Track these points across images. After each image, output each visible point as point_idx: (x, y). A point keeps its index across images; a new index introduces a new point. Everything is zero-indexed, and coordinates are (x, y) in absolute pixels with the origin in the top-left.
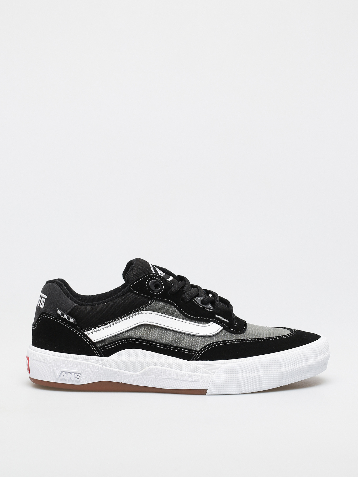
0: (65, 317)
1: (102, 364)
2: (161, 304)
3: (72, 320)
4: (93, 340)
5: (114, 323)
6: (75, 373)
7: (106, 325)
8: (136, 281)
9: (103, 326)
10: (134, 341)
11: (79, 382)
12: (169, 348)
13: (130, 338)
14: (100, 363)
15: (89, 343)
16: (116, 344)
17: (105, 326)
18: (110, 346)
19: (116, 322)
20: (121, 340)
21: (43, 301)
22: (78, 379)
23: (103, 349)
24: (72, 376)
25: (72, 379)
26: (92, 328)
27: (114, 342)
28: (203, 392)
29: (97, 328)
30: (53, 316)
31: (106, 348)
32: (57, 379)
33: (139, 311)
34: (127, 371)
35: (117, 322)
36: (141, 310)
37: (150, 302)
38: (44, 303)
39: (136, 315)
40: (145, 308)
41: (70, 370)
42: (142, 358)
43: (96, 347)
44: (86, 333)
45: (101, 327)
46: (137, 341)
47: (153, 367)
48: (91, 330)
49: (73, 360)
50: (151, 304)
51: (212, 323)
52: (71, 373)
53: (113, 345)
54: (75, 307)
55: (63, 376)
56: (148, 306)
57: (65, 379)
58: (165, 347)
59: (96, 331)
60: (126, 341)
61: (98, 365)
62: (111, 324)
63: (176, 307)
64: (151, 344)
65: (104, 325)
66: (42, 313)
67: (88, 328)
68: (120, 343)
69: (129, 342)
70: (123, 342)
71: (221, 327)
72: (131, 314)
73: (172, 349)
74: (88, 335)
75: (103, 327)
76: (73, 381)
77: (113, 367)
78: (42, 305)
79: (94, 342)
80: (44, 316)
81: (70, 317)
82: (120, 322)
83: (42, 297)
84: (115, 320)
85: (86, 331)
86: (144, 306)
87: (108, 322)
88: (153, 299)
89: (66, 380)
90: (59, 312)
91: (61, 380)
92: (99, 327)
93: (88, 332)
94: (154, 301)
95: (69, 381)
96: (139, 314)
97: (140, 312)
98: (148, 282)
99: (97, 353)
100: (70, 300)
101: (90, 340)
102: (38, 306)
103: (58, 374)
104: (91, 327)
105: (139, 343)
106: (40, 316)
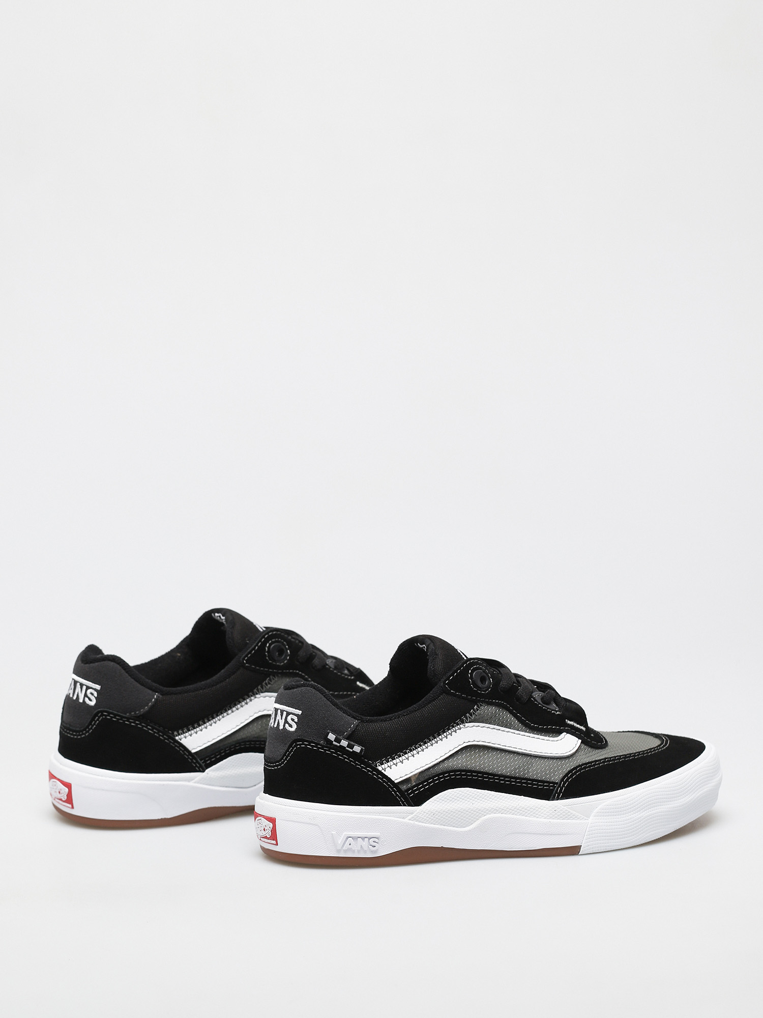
0: (344, 743)
1: (413, 818)
2: (492, 709)
3: (357, 749)
4: (393, 780)
5: (424, 747)
6: (370, 838)
7: (412, 752)
8: (452, 675)
9: (406, 753)
10: (458, 775)
11: (376, 852)
12: (513, 782)
13: (452, 771)
14: (410, 817)
15: (388, 785)
16: (431, 782)
17: (409, 754)
18: (421, 788)
19: (426, 745)
20: (438, 775)
21: (293, 720)
22: (375, 847)
23: (411, 793)
24: (365, 844)
25: (365, 848)
26: (389, 758)
27: (427, 780)
28: (573, 851)
29: (397, 758)
30: (317, 744)
31: (416, 790)
32: (339, 851)
33: (461, 724)
34: (450, 826)
35: (428, 745)
36: (463, 722)
37: (475, 707)
38: (295, 722)
39: (457, 731)
40: (469, 717)
41: (360, 833)
42: (473, 802)
43: (399, 790)
44: (380, 768)
45: (403, 755)
46: (464, 775)
47: (493, 815)
48: (388, 762)
49: (363, 816)
50: (477, 710)
51: (565, 733)
52: (363, 838)
53: (426, 785)
54: (357, 726)
55: (350, 845)
56: (474, 713)
57: (353, 849)
58: (508, 781)
59: (397, 764)
60: (447, 776)
61: (406, 820)
62: (419, 749)
63: (511, 712)
64: (486, 778)
65: (409, 752)
66: (296, 741)
67: (381, 760)
68: (436, 780)
69: (450, 777)
70: (442, 778)
71: (578, 739)
72: (449, 729)
73: (519, 782)
74: (383, 771)
75: (406, 755)
76: (365, 852)
77: (430, 822)
78: (291, 726)
79: (396, 782)
80: (300, 745)
81: (352, 743)
82: (432, 745)
83: (288, 714)
84: (425, 743)
85: (379, 766)
86: (468, 715)
88: (479, 701)
89: (354, 851)
90: (331, 737)
91: (345, 851)
92: (400, 756)
93: (383, 766)
94: (481, 705)
95: (359, 852)
96: (460, 729)
97: (461, 726)
98: (471, 674)
99: (401, 800)
100: (344, 715)
101: (389, 779)
102: (281, 727)
103: (340, 841)
104: (386, 758)
105: (467, 777)
106: (290, 746)
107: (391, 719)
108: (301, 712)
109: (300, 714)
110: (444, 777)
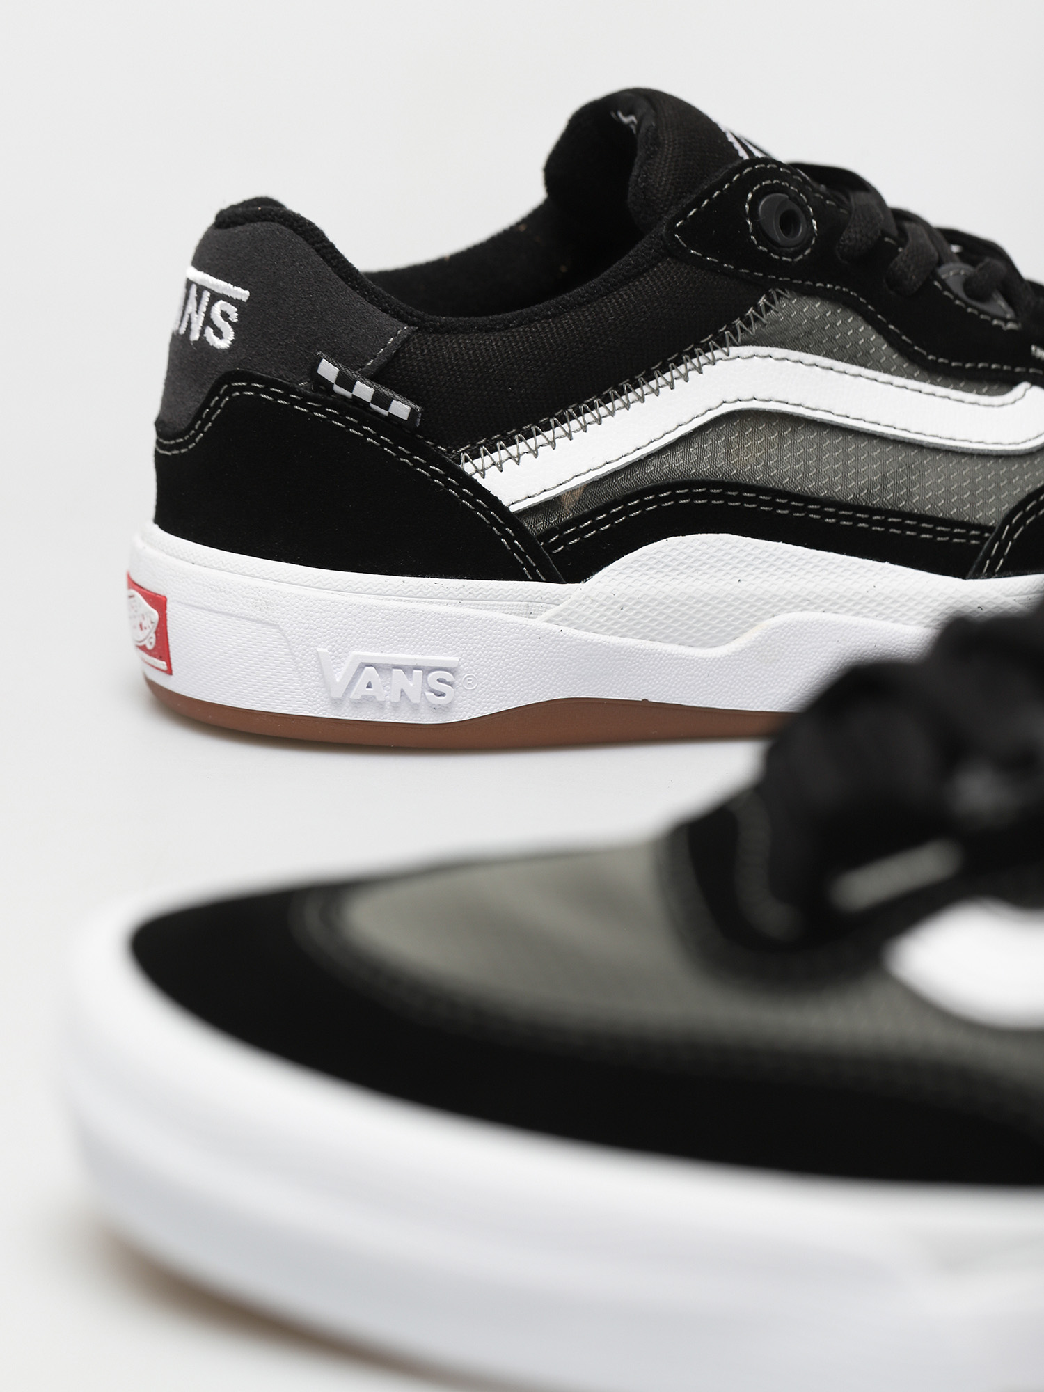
0: (364, 391)
1: (557, 615)
2: (811, 310)
3: (401, 409)
4: (505, 503)
5: (602, 411)
6: (428, 670)
7: (565, 426)
8: (697, 203)
9: (547, 427)
10: (700, 496)
11: (446, 709)
12: (862, 520)
13: (682, 484)
14: (549, 613)
15: (490, 517)
16: (618, 515)
17: (558, 431)
18: (589, 529)
19: (609, 405)
20: (640, 494)
21: (225, 315)
22: (443, 695)
23: (556, 544)
24: (413, 684)
25: (415, 699)
26: (497, 440)
27: (605, 508)
29: (521, 440)
30: (288, 390)
31: (572, 536)
32: (337, 703)
33: (715, 349)
34: (671, 642)
35: (614, 407)
36: (722, 343)
37: (762, 301)
38: (231, 323)
39: (704, 368)
40: (742, 330)
41: (399, 655)
42: (742, 576)
43: (522, 533)
44: (468, 468)
45: (538, 433)
46: (716, 497)
47: (797, 616)
48: (493, 450)
49: (414, 605)
50: (768, 309)
51: (1026, 385)
52: (408, 670)
53: (603, 523)
54: (407, 341)
55: (369, 686)
56: (756, 319)
57: (379, 699)
58: (846, 518)
59: (519, 456)
60: (666, 499)
61: (538, 623)
62: (588, 417)
63: (870, 320)
64: (782, 506)
65: (556, 425)
66: (229, 377)
67: (473, 444)
68: (635, 508)
69: (676, 502)
70: (650, 503)
72: (679, 362)
73: (878, 523)
74: (477, 477)
75: (549, 434)
76: (415, 708)
77: (609, 629)
78: (218, 333)
79: (513, 509)
80: (241, 389)
81: (386, 392)
82: (627, 406)
83: (215, 297)
84: (607, 399)
85: (467, 460)
86: (738, 322)
87: (571, 411)
88: (775, 284)
89: (381, 706)
90: (328, 370)
91: (356, 704)
92: (529, 435)
93: (478, 462)
94: (779, 296)
95: (395, 707)
96: (713, 362)
97: (718, 354)
98: (754, 204)
99: (527, 564)
100: (372, 308)
101: (493, 502)
102: (195, 336)
103: (340, 676)
104: (489, 438)
105: (726, 503)
106: (214, 392)
107: (507, 327)
108: (247, 293)
109: (245, 299)
110: (658, 501)
